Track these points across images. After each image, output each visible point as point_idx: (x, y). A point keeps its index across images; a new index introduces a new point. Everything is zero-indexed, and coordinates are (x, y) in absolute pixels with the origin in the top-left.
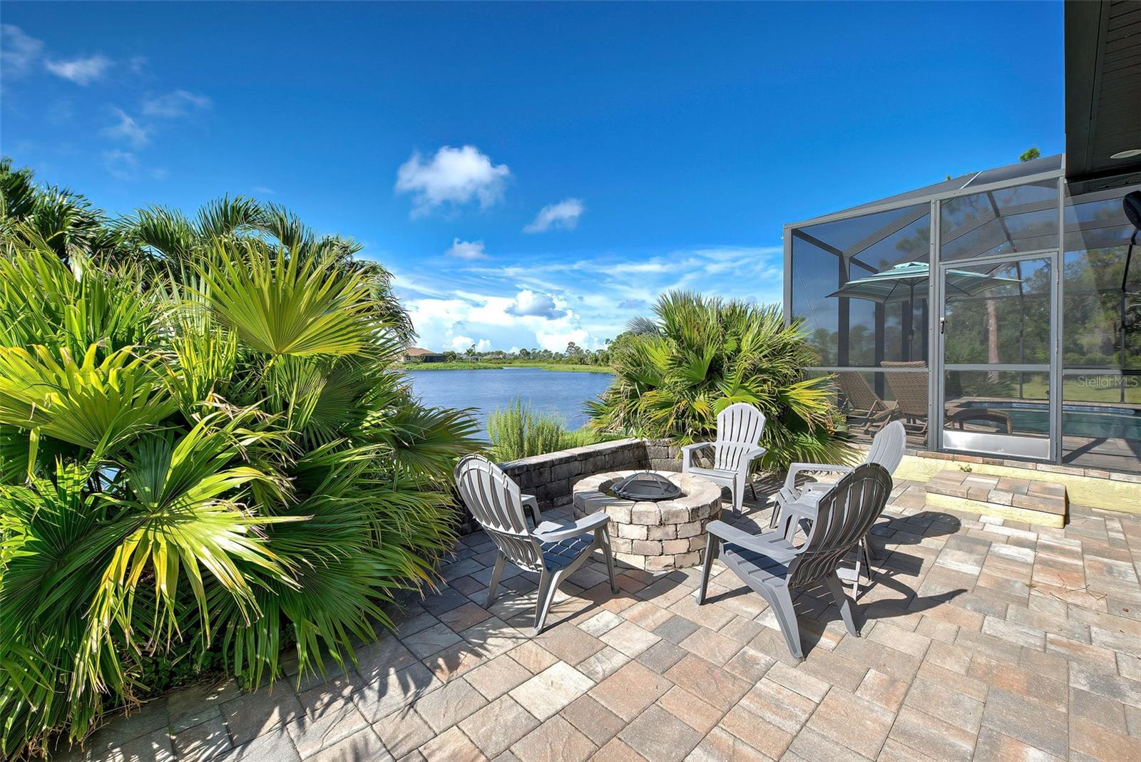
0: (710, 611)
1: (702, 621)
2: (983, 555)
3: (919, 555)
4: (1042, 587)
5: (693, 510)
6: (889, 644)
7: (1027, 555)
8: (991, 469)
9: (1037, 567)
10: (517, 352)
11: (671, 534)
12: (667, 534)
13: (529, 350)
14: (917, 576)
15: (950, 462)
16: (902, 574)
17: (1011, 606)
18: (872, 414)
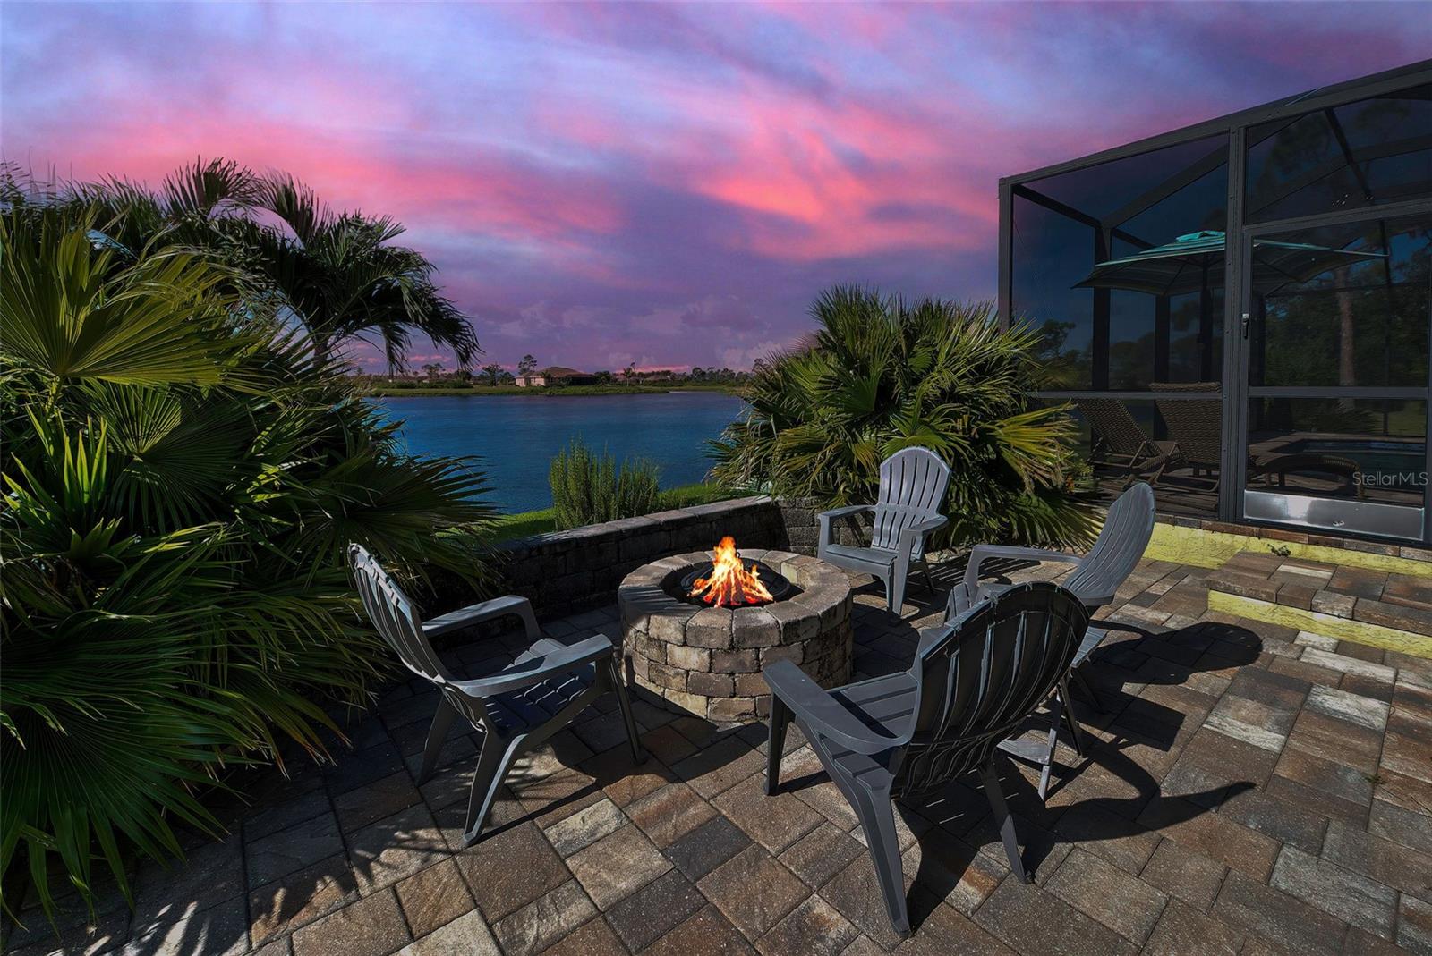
0: (781, 810)
1: (758, 832)
2: (1293, 709)
3: (1178, 707)
4: (1396, 783)
5: (787, 625)
6: (1085, 904)
7: (1374, 712)
8: (1321, 553)
9: (1392, 738)
10: (689, 373)
11: (748, 663)
12: (742, 663)
13: (705, 369)
14: (1167, 751)
15: (1254, 540)
16: (1141, 745)
17: (1336, 825)
18: (1138, 461)
